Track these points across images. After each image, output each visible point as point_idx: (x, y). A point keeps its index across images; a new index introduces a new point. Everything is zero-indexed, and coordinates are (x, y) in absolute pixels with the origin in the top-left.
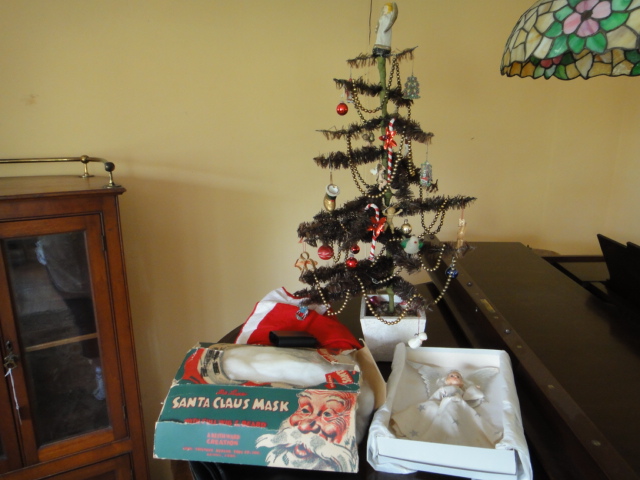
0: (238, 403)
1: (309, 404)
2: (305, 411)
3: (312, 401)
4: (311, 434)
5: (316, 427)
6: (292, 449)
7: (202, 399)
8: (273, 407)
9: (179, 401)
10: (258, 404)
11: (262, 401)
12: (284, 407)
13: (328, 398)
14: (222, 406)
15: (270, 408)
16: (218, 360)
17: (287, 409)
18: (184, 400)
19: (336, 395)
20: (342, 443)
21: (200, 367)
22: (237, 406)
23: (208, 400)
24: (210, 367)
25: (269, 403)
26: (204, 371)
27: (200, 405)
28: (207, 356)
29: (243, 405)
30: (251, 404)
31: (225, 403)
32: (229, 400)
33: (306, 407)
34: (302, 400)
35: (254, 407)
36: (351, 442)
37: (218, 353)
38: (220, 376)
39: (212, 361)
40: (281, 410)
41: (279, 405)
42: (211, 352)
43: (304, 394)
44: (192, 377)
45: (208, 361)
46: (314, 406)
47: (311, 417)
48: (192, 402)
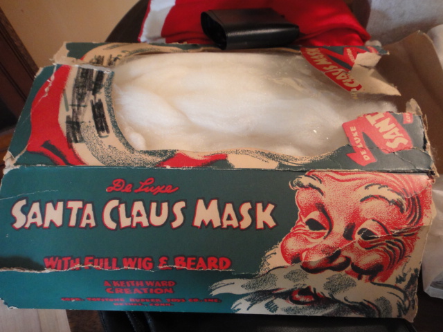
0: (159, 213)
1: (321, 207)
2: (313, 224)
3: (325, 200)
4: (329, 273)
5: (340, 260)
6: (288, 295)
7: (75, 205)
8: (240, 218)
9: (25, 210)
10: (206, 213)
11: (214, 204)
12: (265, 217)
13: (363, 193)
14: (125, 222)
15: (234, 223)
16: (102, 96)
17: (271, 223)
18: (36, 207)
19: (382, 185)
20: (391, 280)
21: (63, 114)
22: (158, 221)
23: (89, 209)
24: (87, 116)
25: (229, 209)
26: (74, 125)
27: (73, 222)
28: (76, 86)
29: (172, 217)
30: (189, 213)
31: (129, 215)
32: (138, 206)
33: (315, 215)
34: (303, 197)
35: (197, 223)
36: (408, 278)
37: (100, 74)
38: (111, 139)
39: (90, 98)
40: (260, 225)
41: (253, 213)
42: (85, 73)
43: (305, 180)
44: (47, 145)
45: (81, 97)
46: (334, 214)
47: (329, 242)
48: (54, 215)
